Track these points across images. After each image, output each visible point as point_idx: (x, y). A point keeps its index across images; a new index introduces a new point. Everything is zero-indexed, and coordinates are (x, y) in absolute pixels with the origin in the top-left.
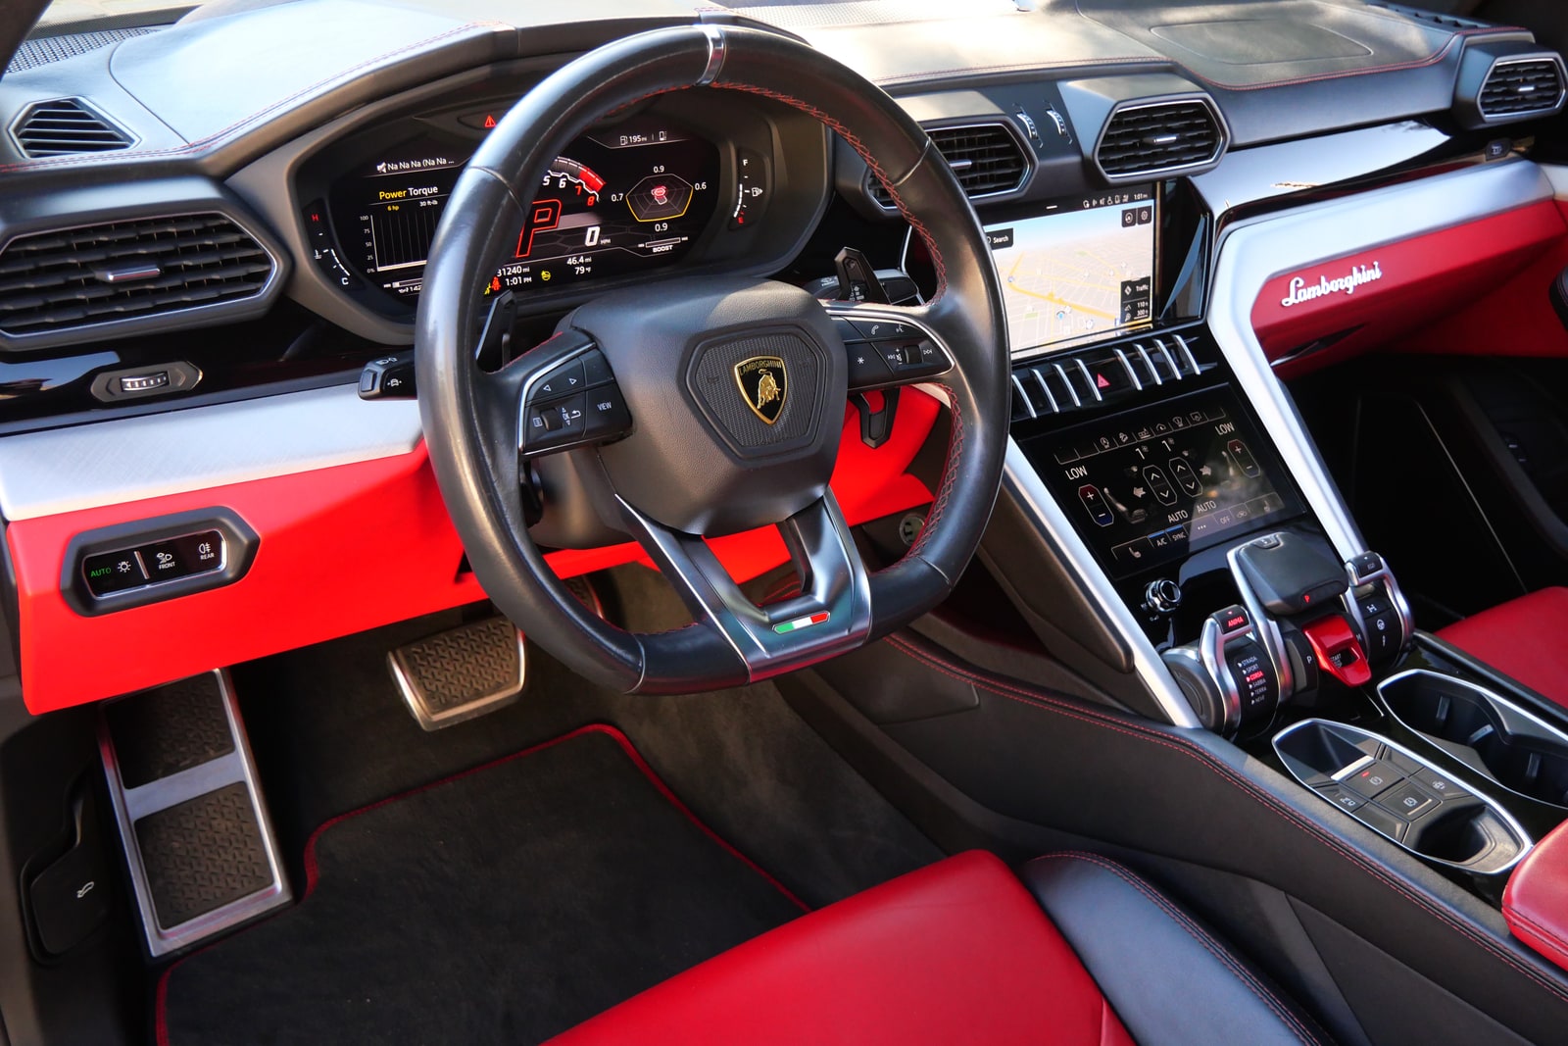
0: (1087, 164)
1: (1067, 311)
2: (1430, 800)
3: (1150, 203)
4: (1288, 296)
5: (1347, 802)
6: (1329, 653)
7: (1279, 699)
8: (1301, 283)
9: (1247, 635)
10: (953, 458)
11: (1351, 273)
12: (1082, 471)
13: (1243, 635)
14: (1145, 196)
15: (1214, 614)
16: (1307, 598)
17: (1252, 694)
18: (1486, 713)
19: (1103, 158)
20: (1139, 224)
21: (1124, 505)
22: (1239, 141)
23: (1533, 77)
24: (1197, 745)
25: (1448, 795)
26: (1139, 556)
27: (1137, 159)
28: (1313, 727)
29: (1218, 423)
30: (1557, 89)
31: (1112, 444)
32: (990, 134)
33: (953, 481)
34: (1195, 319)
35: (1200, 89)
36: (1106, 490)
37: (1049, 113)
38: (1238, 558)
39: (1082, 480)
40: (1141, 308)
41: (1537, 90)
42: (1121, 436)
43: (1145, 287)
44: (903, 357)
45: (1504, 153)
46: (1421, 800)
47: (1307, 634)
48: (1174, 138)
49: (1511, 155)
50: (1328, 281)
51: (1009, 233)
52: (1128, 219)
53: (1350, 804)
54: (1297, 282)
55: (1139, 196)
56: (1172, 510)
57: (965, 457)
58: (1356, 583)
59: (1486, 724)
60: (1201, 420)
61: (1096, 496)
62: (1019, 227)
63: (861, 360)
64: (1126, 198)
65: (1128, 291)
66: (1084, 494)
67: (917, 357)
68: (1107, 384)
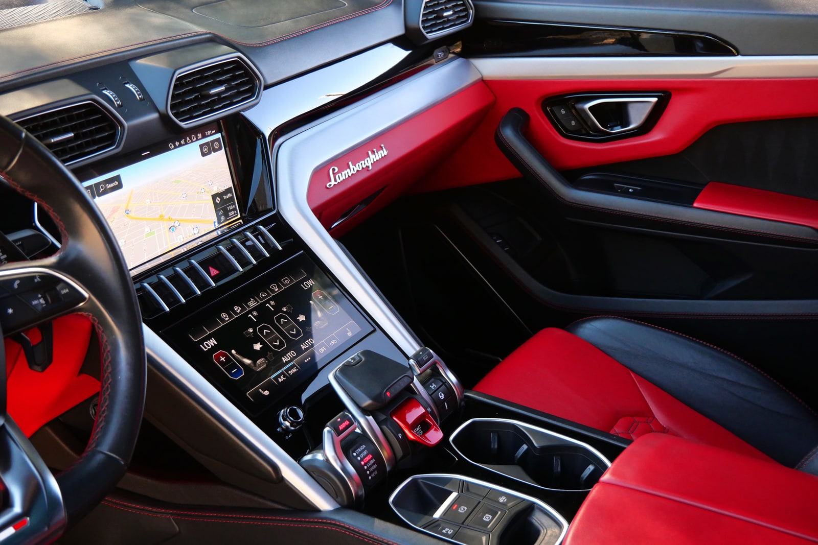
0: (164, 118)
1: (177, 225)
2: (499, 512)
3: (219, 135)
4: (330, 181)
5: (447, 532)
6: (412, 427)
7: (388, 469)
8: (337, 169)
9: (356, 431)
10: (106, 365)
11: (368, 156)
12: (212, 342)
13: (353, 432)
14: (214, 132)
15: (328, 424)
16: (388, 394)
17: (368, 472)
18: (520, 437)
19: (175, 111)
20: (214, 152)
21: (249, 358)
22: (270, 81)
23: (450, 5)
24: (339, 521)
25: (510, 505)
26: (268, 393)
27: (201, 107)
28: (414, 482)
29: (302, 282)
30: (466, 10)
31: (230, 316)
32: (84, 110)
33: (110, 384)
34: (271, 210)
35: (234, 50)
36: (233, 352)
37: (127, 86)
38: (336, 377)
39: (214, 349)
40: (231, 211)
41: (455, 13)
42: (236, 308)
43: (229, 195)
44: (45, 299)
45: (445, 57)
46: (494, 515)
47: (394, 418)
48: (223, 88)
49: (451, 56)
50: (354, 164)
51: (118, 178)
52: (205, 150)
53: (449, 533)
54: (334, 170)
55: (209, 133)
56: (284, 353)
57: (114, 363)
58: (419, 372)
59: (523, 445)
60: (290, 283)
61: (227, 358)
62: (124, 173)
63: (10, 311)
64: (200, 135)
65: (218, 200)
66: (218, 359)
67: (56, 297)
68: (218, 272)
